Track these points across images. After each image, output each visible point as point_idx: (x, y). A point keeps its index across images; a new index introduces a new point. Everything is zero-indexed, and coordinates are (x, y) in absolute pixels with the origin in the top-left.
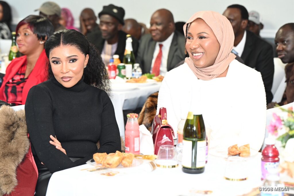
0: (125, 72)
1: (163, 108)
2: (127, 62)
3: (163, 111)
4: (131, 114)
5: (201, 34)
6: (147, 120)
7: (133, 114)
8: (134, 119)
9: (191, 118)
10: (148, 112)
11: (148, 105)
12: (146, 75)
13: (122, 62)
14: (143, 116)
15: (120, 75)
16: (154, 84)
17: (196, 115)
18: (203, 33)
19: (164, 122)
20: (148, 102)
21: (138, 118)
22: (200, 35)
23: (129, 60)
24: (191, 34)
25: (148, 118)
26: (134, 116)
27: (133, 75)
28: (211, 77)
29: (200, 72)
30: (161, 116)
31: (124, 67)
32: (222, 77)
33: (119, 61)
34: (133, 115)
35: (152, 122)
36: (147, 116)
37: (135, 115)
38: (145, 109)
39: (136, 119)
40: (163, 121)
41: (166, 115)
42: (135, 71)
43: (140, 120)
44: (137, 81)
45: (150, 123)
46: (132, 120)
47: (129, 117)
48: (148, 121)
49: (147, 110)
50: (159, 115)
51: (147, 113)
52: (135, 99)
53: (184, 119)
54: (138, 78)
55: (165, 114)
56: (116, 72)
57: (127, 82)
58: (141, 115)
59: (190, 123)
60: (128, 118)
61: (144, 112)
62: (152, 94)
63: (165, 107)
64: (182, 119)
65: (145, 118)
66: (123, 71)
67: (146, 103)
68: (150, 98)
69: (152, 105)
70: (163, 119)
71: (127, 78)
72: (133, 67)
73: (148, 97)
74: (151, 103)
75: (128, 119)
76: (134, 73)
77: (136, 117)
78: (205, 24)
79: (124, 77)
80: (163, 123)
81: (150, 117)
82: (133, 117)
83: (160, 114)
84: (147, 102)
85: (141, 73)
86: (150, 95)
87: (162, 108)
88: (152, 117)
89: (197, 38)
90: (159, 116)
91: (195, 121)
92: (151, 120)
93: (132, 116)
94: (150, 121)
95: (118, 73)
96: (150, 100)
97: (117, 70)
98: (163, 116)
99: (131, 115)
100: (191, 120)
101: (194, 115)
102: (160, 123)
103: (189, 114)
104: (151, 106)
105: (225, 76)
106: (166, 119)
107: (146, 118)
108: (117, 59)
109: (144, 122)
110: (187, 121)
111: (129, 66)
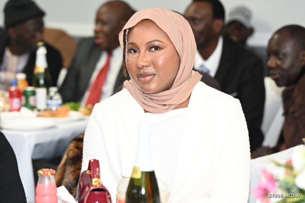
0: (35, 101)
1: (95, 160)
2: (38, 85)
3: (94, 165)
4: (44, 170)
5: (152, 43)
6: (69, 178)
7: (47, 169)
8: (49, 178)
9: (138, 176)
10: (72, 165)
11: (71, 154)
12: (68, 106)
13: (30, 84)
14: (64, 171)
15: (27, 105)
16: (81, 120)
17: (146, 173)
18: (155, 41)
19: (95, 182)
20: (71, 150)
21: (55, 176)
22: (151, 45)
23: (42, 82)
24: (136, 45)
25: (71, 174)
26: (49, 173)
27: (48, 105)
28: (166, 107)
29: (149, 100)
30: (92, 171)
31: (34, 93)
32: (182, 108)
33: (25, 83)
34: (47, 171)
35: (77, 180)
36: (69, 171)
37: (50, 171)
38: (67, 159)
39: (52, 177)
40: (94, 180)
41: (99, 171)
42: (51, 98)
43: (59, 177)
44: (53, 115)
45: (75, 181)
46: (45, 180)
47: (41, 175)
48: (72, 179)
49: (70, 161)
50: (89, 171)
51: (69, 166)
52: (50, 143)
53: (126, 177)
54: (56, 110)
55: (97, 169)
56: (21, 100)
57: (39, 116)
58: (61, 168)
59: (136, 184)
60: (39, 175)
61: (65, 164)
62: (77, 136)
63: (97, 159)
64: (123, 177)
65: (66, 174)
66: (31, 100)
67: (69, 151)
68: (74, 142)
69: (77, 154)
70: (94, 177)
71: (39, 110)
72: (48, 92)
73: (71, 142)
74: (76, 150)
75: (40, 178)
76: (50, 102)
77: (52, 174)
78: (156, 27)
79: (33, 108)
80: (93, 183)
81: (74, 172)
82: (47, 175)
83: (89, 169)
84: (69, 149)
85: (60, 101)
86: (73, 137)
87: (92, 161)
88: (77, 172)
89: (146, 50)
90: (87, 172)
91: (143, 180)
92: (75, 176)
93: (46, 173)
94: (75, 179)
95: (24, 101)
96: (75, 145)
97: (23, 98)
98: (94, 173)
99: (44, 172)
100: (138, 180)
101: (142, 172)
102: (90, 183)
103: (135, 170)
104: (75, 154)
105: (187, 106)
106: (99, 177)
107: (69, 174)
108: (23, 80)
109: (66, 180)
110: (132, 181)
111: (41, 92)
